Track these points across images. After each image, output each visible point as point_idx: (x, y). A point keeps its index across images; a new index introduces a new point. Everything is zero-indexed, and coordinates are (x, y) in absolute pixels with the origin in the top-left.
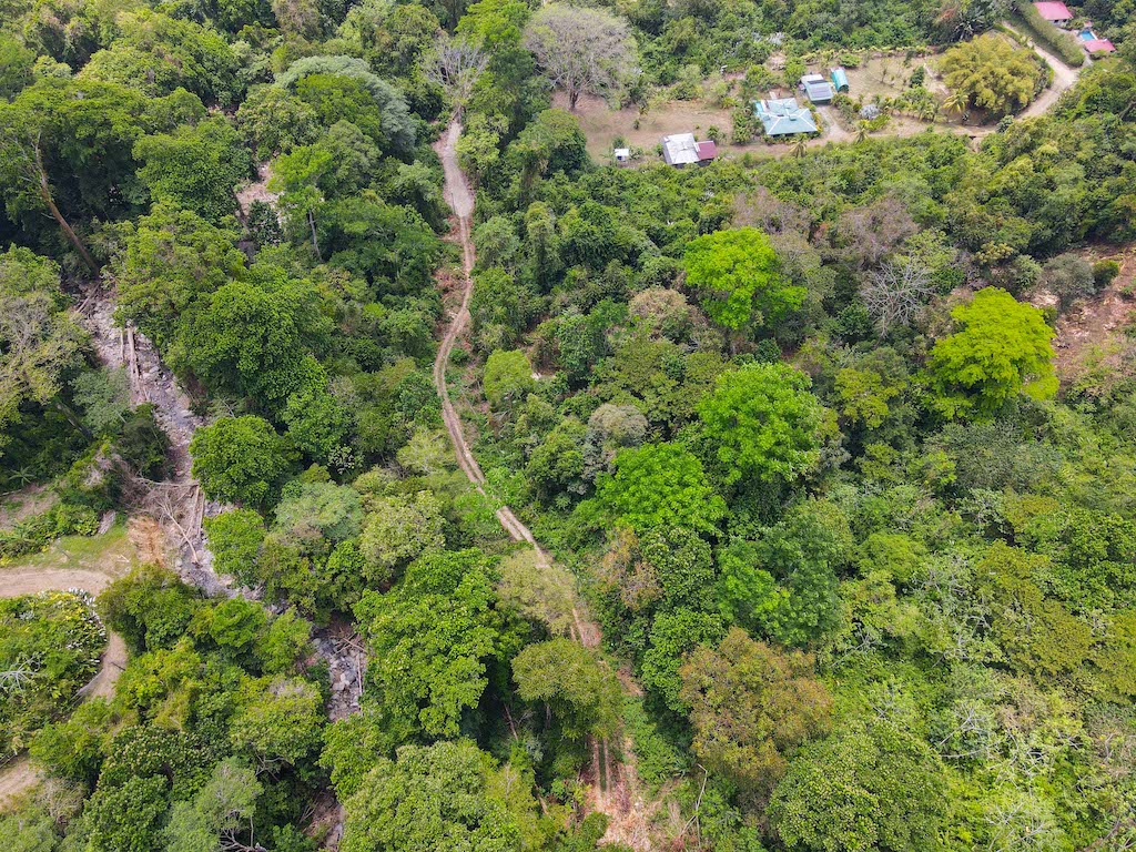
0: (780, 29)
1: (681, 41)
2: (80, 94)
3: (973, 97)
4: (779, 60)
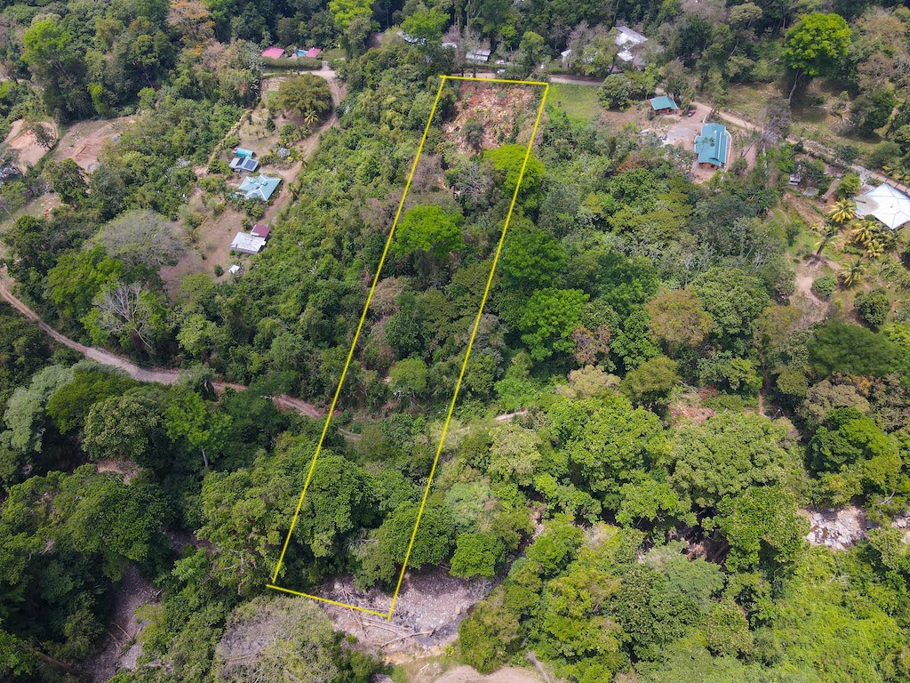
0: (176, 158)
1: (151, 202)
4: (201, 171)
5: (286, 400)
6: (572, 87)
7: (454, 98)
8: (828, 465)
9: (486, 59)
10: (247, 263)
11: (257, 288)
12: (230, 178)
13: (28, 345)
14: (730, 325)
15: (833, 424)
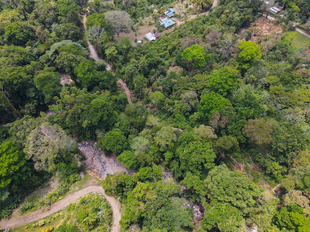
0: (152, 4)
1: (134, 13)
2: (8, 73)
3: (203, 6)
4: (156, 11)
5: (125, 87)
6: (304, 36)
7: (251, 20)
8: (277, 223)
9: (276, 12)
10: (145, 42)
11: (141, 51)
12: (162, 16)
13: (73, 34)
14: (279, 147)
15: (290, 209)
